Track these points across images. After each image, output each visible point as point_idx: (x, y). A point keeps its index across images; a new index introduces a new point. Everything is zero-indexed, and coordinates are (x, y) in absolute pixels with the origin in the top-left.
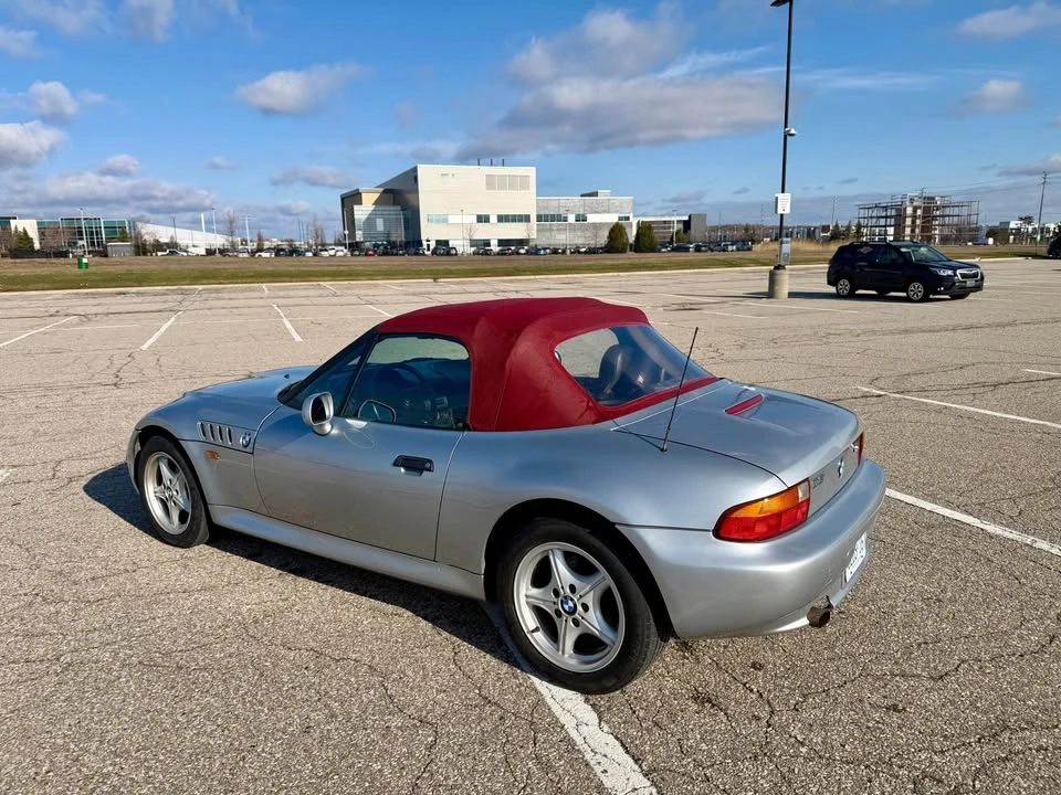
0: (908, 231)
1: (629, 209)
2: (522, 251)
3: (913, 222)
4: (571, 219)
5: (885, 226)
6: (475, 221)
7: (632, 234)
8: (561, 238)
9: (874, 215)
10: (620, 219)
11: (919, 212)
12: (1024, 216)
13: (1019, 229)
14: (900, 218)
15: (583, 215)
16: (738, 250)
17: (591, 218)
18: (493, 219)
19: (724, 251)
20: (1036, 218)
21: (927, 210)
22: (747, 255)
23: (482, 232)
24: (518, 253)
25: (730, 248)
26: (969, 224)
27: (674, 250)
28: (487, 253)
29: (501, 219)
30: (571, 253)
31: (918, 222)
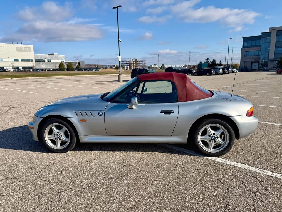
0: (132, 67)
1: (64, 59)
2: (31, 70)
3: (133, 65)
4: (46, 61)
5: (127, 66)
6: (13, 61)
7: (66, 66)
8: (43, 67)
9: (125, 63)
10: (61, 61)
11: (134, 63)
12: (155, 64)
13: (154, 67)
14: (130, 64)
15: (50, 60)
16: (96, 71)
17: (53, 61)
18: (20, 60)
19: (92, 71)
20: (157, 64)
21: (136, 62)
22: (98, 72)
23: (16, 64)
24: (30, 71)
25: (93, 70)
26: (144, 65)
27: (78, 70)
28: (19, 71)
29: (22, 60)
30: (47, 71)
31: (134, 65)
